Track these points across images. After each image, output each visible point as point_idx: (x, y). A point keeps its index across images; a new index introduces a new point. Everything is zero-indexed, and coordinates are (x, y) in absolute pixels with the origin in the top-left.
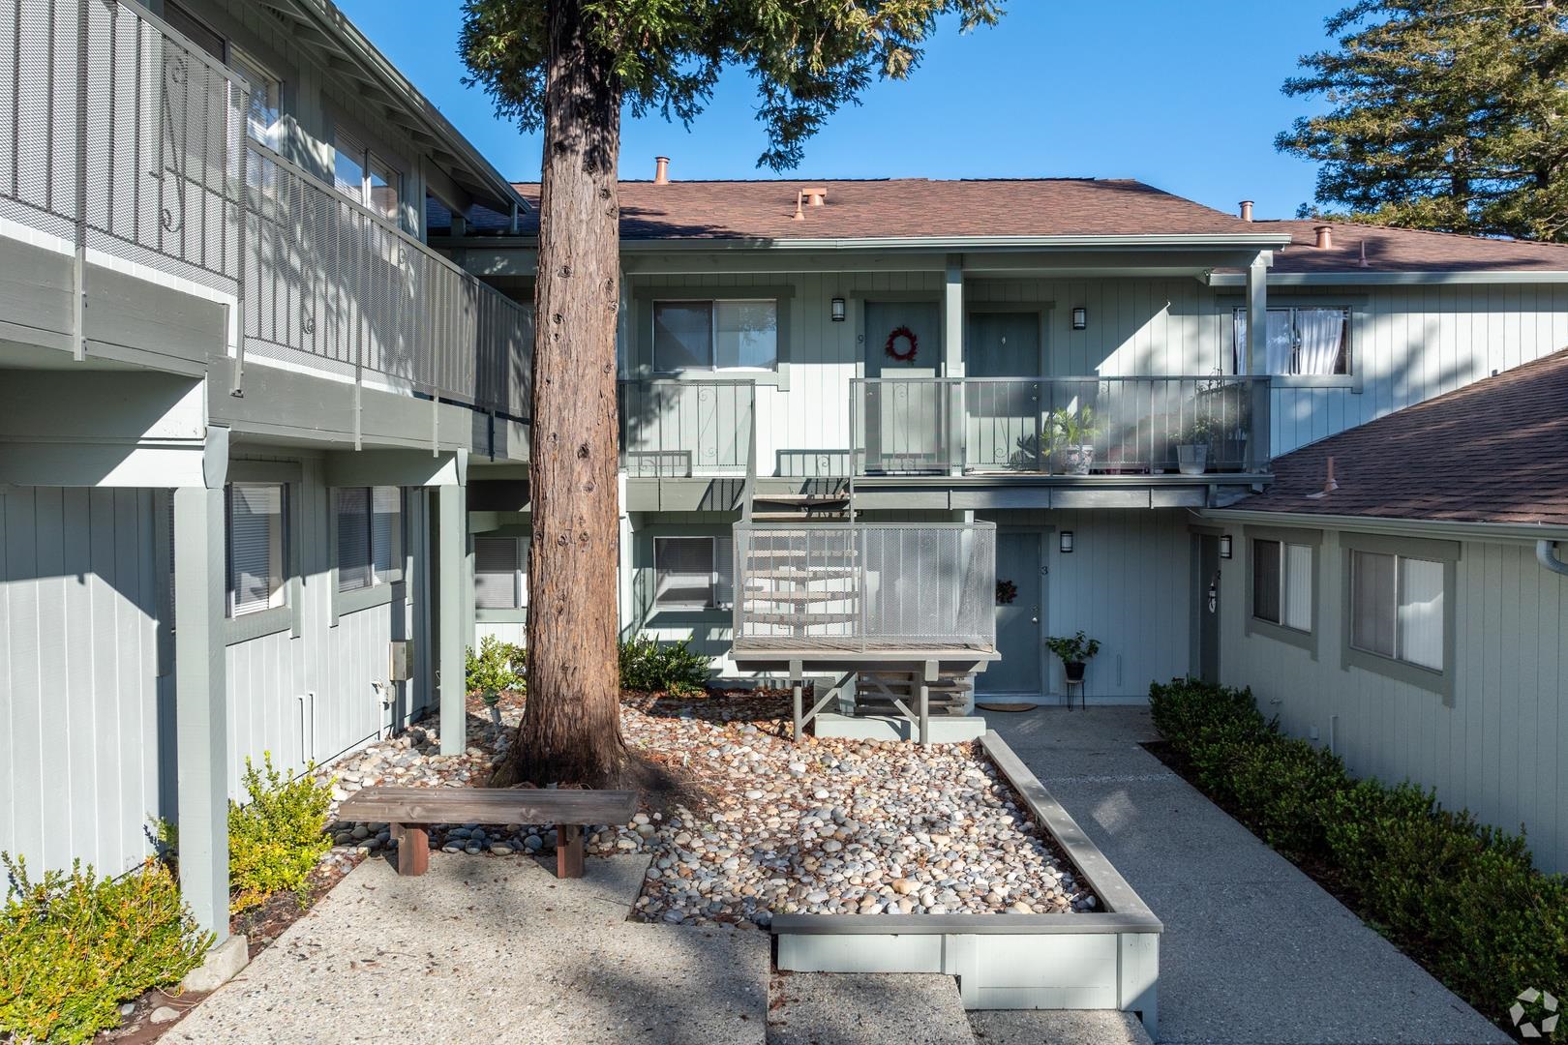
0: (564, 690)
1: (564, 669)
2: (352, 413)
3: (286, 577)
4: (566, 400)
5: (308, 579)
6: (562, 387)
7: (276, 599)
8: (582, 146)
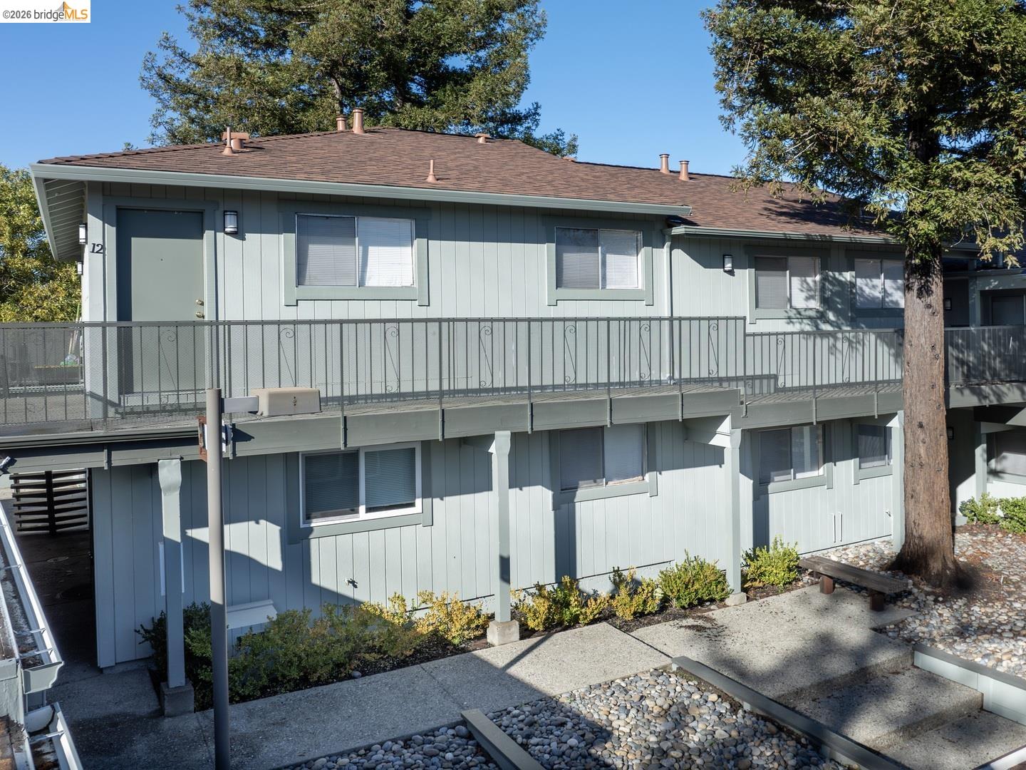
0: (915, 533)
1: (915, 523)
2: (812, 410)
3: (824, 463)
4: (912, 401)
5: (837, 463)
6: (911, 395)
7: (821, 471)
8: (916, 287)
